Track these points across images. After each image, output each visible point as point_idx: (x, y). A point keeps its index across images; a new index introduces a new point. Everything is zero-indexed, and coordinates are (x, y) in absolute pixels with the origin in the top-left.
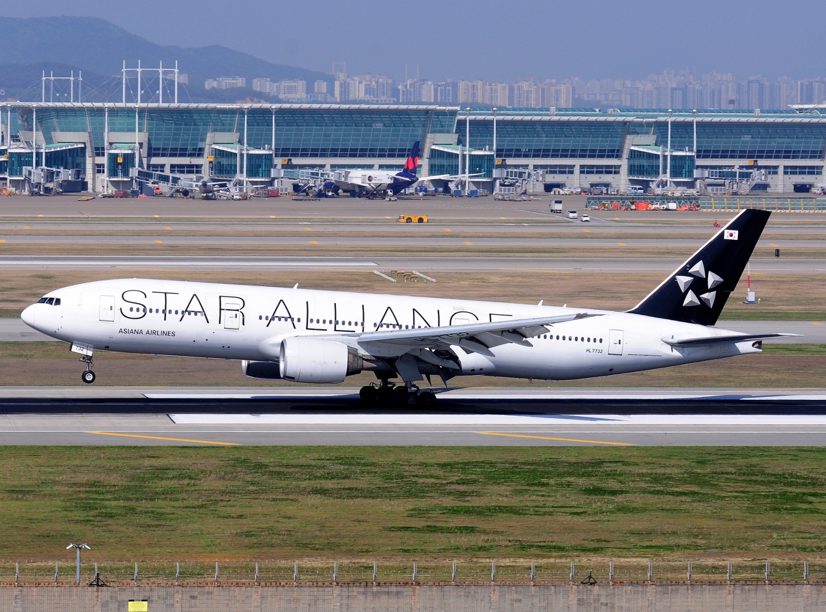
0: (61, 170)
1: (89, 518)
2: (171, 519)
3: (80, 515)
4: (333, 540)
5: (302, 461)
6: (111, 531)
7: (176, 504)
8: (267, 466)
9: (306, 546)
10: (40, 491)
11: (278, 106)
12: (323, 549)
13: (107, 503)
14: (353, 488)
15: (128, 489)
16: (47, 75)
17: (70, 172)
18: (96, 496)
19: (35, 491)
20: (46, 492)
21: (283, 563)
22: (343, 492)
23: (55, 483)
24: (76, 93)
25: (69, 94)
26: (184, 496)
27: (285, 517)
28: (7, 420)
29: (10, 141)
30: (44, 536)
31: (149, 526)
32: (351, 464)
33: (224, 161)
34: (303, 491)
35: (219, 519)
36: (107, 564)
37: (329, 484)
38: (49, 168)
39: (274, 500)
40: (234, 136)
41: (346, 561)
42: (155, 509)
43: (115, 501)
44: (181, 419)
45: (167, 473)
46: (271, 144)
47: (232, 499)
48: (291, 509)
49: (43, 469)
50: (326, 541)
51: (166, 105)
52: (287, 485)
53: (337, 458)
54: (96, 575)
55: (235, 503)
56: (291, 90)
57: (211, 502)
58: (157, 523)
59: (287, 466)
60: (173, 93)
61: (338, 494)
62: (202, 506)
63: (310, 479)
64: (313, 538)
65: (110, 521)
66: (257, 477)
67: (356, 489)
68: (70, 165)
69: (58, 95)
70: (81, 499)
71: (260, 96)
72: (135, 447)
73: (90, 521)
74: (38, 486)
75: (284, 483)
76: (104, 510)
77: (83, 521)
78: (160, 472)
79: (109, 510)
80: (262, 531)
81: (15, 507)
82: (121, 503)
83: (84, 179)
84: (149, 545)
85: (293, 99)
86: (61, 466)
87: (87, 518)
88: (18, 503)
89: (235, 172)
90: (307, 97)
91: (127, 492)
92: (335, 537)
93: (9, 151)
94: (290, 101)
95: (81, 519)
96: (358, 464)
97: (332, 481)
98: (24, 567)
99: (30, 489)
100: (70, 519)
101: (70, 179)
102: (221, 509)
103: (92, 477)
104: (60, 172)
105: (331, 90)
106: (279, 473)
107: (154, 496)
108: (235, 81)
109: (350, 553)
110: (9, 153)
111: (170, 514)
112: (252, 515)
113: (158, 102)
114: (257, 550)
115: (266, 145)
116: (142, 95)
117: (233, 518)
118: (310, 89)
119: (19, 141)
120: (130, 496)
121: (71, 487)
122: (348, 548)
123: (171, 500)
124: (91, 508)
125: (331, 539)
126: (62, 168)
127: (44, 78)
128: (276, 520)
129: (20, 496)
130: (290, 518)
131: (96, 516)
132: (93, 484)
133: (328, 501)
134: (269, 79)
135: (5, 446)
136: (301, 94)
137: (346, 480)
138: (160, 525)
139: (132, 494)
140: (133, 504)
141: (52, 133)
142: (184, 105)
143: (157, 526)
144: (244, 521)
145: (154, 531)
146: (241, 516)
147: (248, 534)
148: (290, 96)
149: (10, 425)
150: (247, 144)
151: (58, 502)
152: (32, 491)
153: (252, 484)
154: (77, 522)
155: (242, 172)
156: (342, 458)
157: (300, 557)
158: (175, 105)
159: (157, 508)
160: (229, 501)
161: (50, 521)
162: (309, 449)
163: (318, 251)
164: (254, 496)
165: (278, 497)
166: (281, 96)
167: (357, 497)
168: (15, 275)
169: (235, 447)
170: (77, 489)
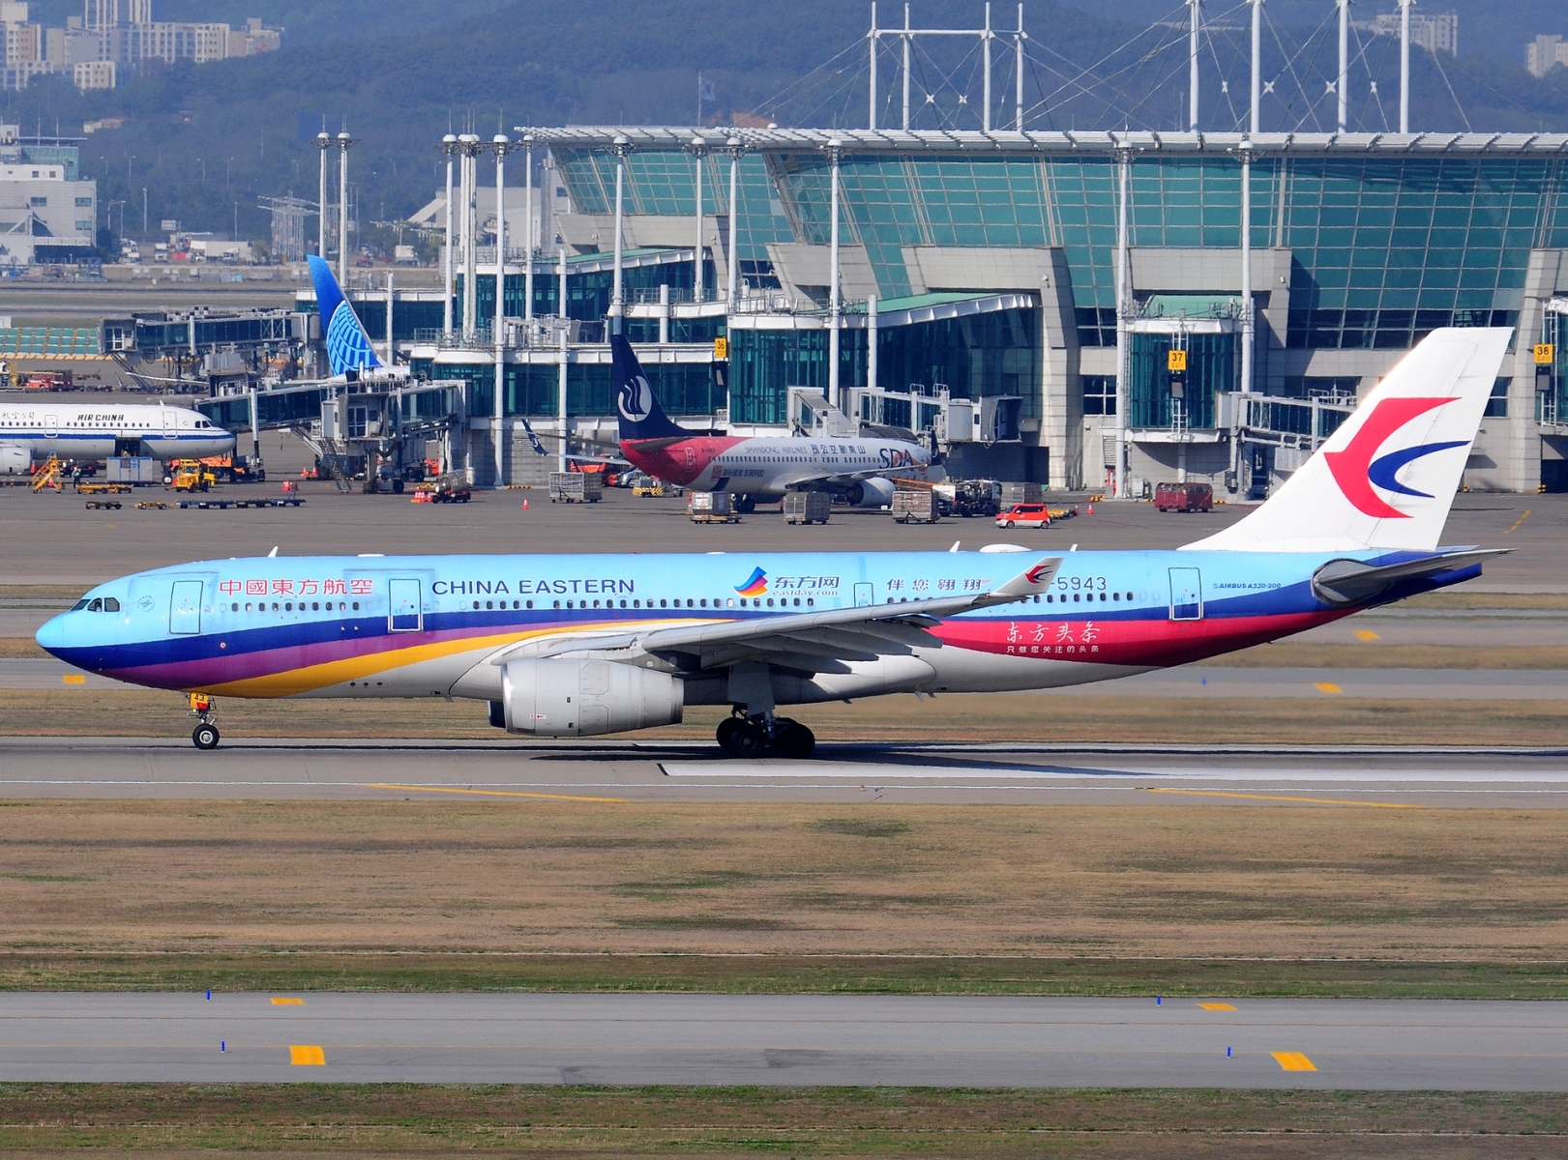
0: (943, 400)
16: (889, 19)
17: (977, 409)
24: (1002, 87)
25: (976, 96)
29: (738, 285)
38: (893, 395)
51: (1362, 139)
68: (977, 381)
69: (930, 99)
83: (1032, 436)
93: (735, 323)
101: (976, 435)
104: (936, 409)
110: (735, 331)
113: (1331, 126)
116: (1265, 100)
119: (774, 283)
126: (945, 394)
127: (874, 33)
141: (907, 254)
142: (1436, 139)
158: (1400, 137)
168: (750, 820)
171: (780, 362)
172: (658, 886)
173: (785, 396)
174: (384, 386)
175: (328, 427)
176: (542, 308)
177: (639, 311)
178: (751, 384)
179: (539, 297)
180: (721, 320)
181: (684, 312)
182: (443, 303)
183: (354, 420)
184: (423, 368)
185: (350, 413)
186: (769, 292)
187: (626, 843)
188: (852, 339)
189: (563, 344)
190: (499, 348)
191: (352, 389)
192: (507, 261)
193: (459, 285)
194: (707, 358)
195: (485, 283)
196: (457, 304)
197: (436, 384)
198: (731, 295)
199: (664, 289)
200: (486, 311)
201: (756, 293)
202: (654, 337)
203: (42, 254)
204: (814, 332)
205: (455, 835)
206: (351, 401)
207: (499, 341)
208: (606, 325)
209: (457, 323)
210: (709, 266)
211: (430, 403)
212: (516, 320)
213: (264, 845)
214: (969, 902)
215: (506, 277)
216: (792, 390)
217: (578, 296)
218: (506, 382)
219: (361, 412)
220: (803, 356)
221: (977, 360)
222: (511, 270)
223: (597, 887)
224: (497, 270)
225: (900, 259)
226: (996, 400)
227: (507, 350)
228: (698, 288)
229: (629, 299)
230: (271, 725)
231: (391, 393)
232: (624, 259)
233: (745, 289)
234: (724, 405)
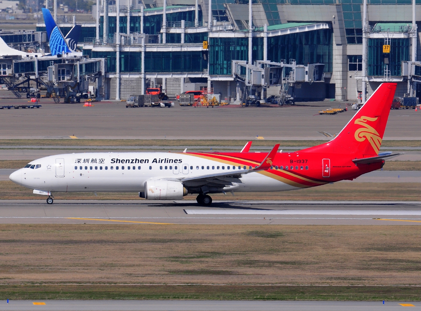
171: (229, 51)
172: (184, 258)
173: (231, 64)
174: (73, 61)
175: (51, 77)
176: (134, 30)
177: (173, 31)
178: (217, 60)
179: (132, 25)
180: (206, 34)
181: (190, 31)
182: (95, 28)
183: (61, 73)
184: (88, 53)
185: (59, 71)
186: (225, 23)
187: (171, 241)
188: (257, 42)
189: (143, 44)
190: (118, 46)
191: (60, 61)
192: (120, 11)
193: (101, 20)
194: (200, 49)
195: (112, 20)
196: (100, 28)
197: (93, 60)
198: (209, 24)
199: (183, 22)
200: (112, 31)
201: (219, 23)
202: (179, 41)
204: (242, 39)
205: (104, 238)
206: (59, 66)
207: (118, 42)
208: (159, 36)
209: (101, 36)
210: (200, 12)
211: (90, 67)
212: (123, 34)
213: (29, 242)
214: (307, 264)
215: (120, 17)
216: (234, 62)
217: (148, 25)
218: (120, 59)
219: (63, 71)
220: (238, 48)
221: (306, 49)
222: (122, 15)
223: (160, 258)
224: (117, 15)
225: (276, 9)
226: (315, 65)
227: (120, 46)
228: (196, 21)
229: (169, 26)
231: (75, 64)
232: (167, 10)
233: (215, 21)
234: (206, 68)
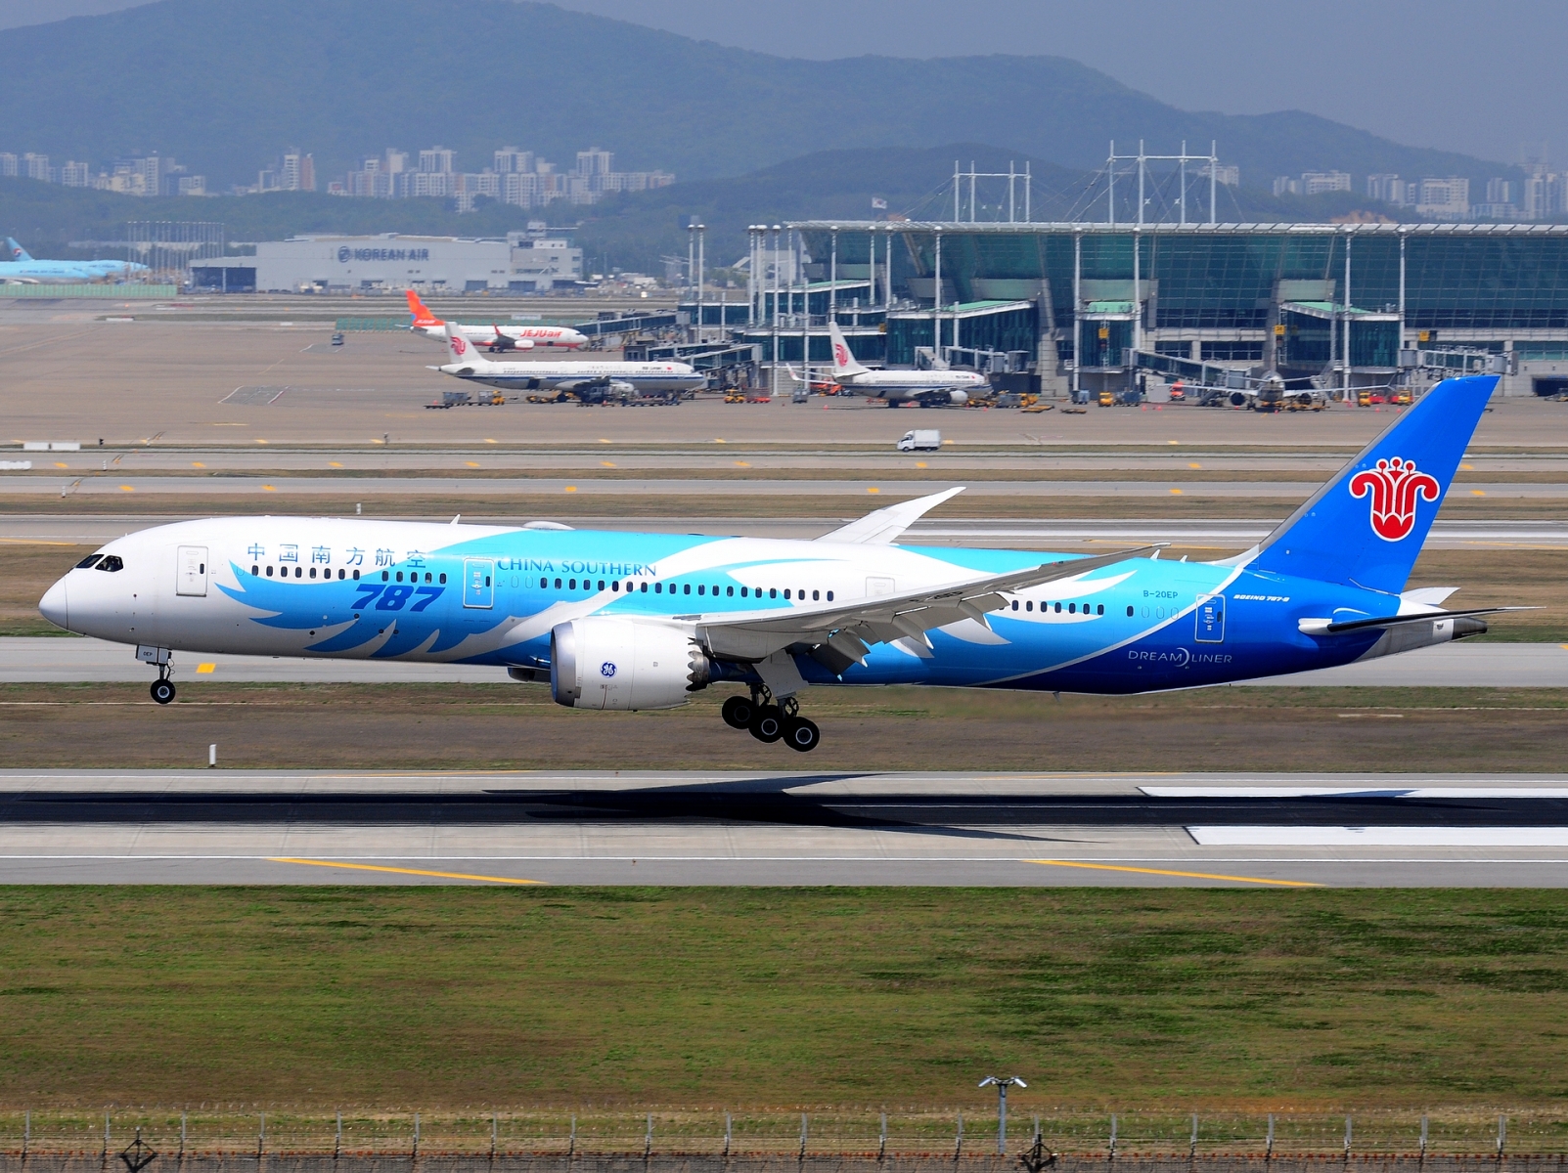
1: (1029, 1028)
2: (1187, 1031)
3: (1009, 1021)
4: (1501, 1071)
5: (1444, 918)
6: (1070, 1053)
7: (1198, 1000)
8: (1376, 927)
9: (1448, 1082)
10: (934, 975)
11: (1411, 227)
12: (1482, 1090)
13: (1063, 998)
14: (1542, 971)
15: (1105, 971)
16: (965, 169)
17: (1007, 357)
18: (1041, 985)
19: (924, 975)
20: (944, 977)
21: (1402, 1117)
22: (1521, 978)
23: (963, 957)
24: (1020, 202)
25: (1006, 206)
26: (1215, 984)
27: (1409, 1028)
28: (874, 838)
29: (892, 297)
30: (939, 1063)
31: (1143, 1043)
32: (1540, 925)
33: (1307, 335)
34: (1444, 975)
35: (1280, 1030)
36: (1062, 1117)
37: (1495, 963)
38: (966, 350)
39: (1388, 993)
40: (1327, 286)
41: (1523, 1113)
42: (1156, 1011)
43: (1078, 994)
44: (1211, 835)
45: (1180, 941)
46: (1397, 302)
47: (1307, 992)
48: (1420, 1012)
49: (941, 932)
50: (1488, 1074)
51: (1192, 226)
52: (1415, 964)
53: (1512, 913)
54: (1036, 1138)
55: (1311, 999)
56: (1440, 197)
57: (1266, 997)
58: (1160, 1037)
59: (1414, 928)
60: (1206, 203)
61: (1510, 981)
62: (1248, 1006)
63: (1458, 954)
64: (1462, 1067)
65: (1069, 1034)
66: (1356, 949)
67: (1549, 973)
68: (1006, 343)
69: (984, 207)
70: (1014, 990)
71: (1380, 208)
72: (1120, 891)
73: (1030, 1032)
74: (931, 965)
75: (1408, 961)
76: (1056, 1013)
77: (1016, 1032)
78: (1170, 940)
79: (1066, 1013)
80: (1364, 1054)
81: (884, 1006)
82: (1092, 999)
83: (1033, 370)
84: (1144, 1080)
85: (1444, 213)
86: (977, 926)
87: (1026, 1028)
88: (893, 998)
89: (1328, 358)
90: (1470, 211)
91: (1103, 977)
92: (1506, 1065)
93: (890, 316)
94: (1438, 217)
95: (1012, 1028)
96: (1554, 924)
97: (1503, 958)
98: (900, 1120)
99: (916, 971)
100: (991, 1029)
101: (1007, 369)
102: (1285, 1011)
103: (1036, 948)
104: (986, 357)
105: (1519, 198)
106: (1398, 941)
107: (1155, 984)
108: (1329, 180)
109: (1534, 1097)
110: (890, 320)
111: (1185, 1020)
112: (1344, 1023)
113: (1177, 220)
114: (1352, 1091)
115: (1388, 304)
116: (1146, 207)
117: (1308, 1027)
118: (1476, 196)
119: (909, 296)
120: (1109, 985)
121: (995, 967)
122: (1530, 1087)
123: (1190, 993)
124: (1033, 1009)
125: (1496, 1070)
126: (991, 350)
127: (957, 176)
128: (1390, 1032)
129: (896, 984)
130: (1418, 1028)
131: (1043, 1023)
132: (1036, 962)
133: (1492, 995)
134: (1396, 176)
135: (869, 888)
136: (1459, 204)
137: (1530, 956)
138: (1165, 1042)
139: (1114, 981)
140: (1113, 1000)
142: (1228, 226)
143: (1158, 1043)
144: (1330, 1034)
145: (1154, 1052)
146: (1323, 1025)
147: (1335, 1060)
148: (1436, 208)
149: (878, 847)
150: (1351, 302)
151: (968, 997)
152: (920, 975)
153: (1347, 961)
154: (1004, 1035)
155: (1340, 356)
156: (1521, 913)
157: (1434, 1105)
158: (1210, 226)
159: (1159, 1008)
160: (1299, 995)
161: (952, 1033)
162: (1458, 895)
163: (1485, 509)
164: (1348, 985)
165: (1396, 987)
166: (1421, 209)
167: (1549, 988)
169: (1315, 891)
170: (1006, 972)
171: (912, 335)
173: (914, 352)
176: (797, 309)
177: (844, 311)
178: (897, 346)
179: (795, 304)
180: (884, 315)
181: (864, 311)
182: (749, 307)
184: (738, 338)
186: (907, 302)
188: (946, 324)
189: (807, 327)
190: (776, 329)
192: (780, 286)
193: (757, 298)
194: (876, 333)
195: (769, 297)
196: (756, 307)
197: (745, 346)
198: (888, 303)
199: (855, 300)
200: (770, 310)
201: (900, 302)
202: (851, 324)
203: (557, 284)
204: (928, 321)
207: (776, 325)
208: (827, 317)
209: (756, 316)
210: (877, 288)
212: (783, 315)
215: (780, 294)
216: (917, 348)
217: (813, 304)
218: (779, 344)
220: (923, 332)
221: (1006, 333)
222: (782, 291)
224: (775, 291)
226: (1017, 352)
227: (780, 330)
228: (872, 299)
229: (838, 305)
230: (665, 511)
232: (836, 286)
233: (895, 299)
234: (883, 354)
